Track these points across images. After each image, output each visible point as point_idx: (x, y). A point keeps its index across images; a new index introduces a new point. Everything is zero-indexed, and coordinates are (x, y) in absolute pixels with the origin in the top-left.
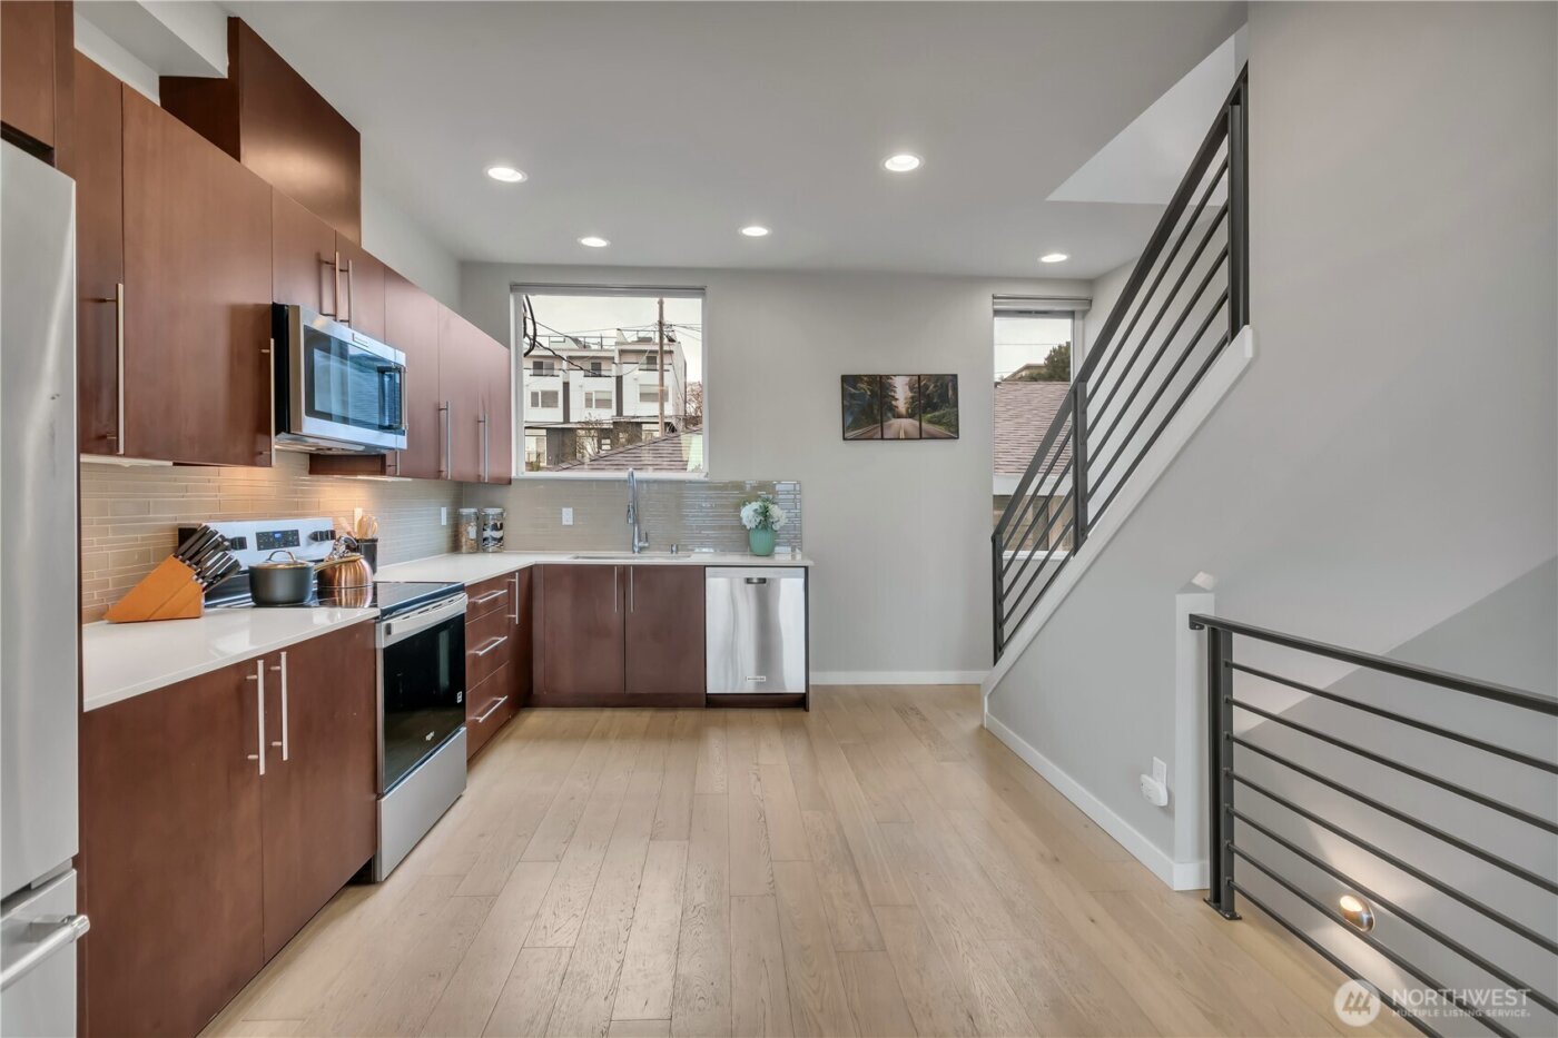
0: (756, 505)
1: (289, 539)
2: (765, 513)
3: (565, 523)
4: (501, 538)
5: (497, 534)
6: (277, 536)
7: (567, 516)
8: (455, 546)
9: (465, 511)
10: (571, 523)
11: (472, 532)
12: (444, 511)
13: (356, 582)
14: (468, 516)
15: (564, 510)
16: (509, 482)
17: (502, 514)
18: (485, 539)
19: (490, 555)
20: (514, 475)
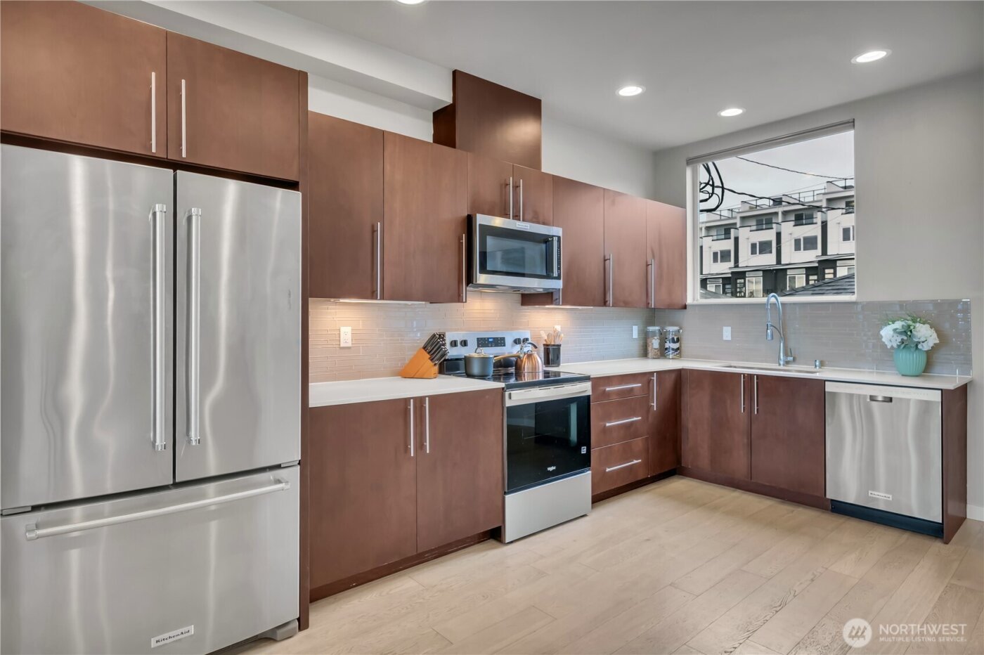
0: (898, 325)
1: (499, 342)
2: (907, 332)
3: (725, 338)
4: (678, 349)
5: (675, 346)
6: (490, 340)
7: (727, 333)
8: (645, 354)
9: (651, 329)
10: (729, 338)
11: (655, 343)
12: (635, 329)
13: (532, 368)
14: (654, 332)
15: (725, 328)
16: (685, 307)
17: (679, 331)
18: (666, 349)
19: (671, 360)
20: (689, 301)
